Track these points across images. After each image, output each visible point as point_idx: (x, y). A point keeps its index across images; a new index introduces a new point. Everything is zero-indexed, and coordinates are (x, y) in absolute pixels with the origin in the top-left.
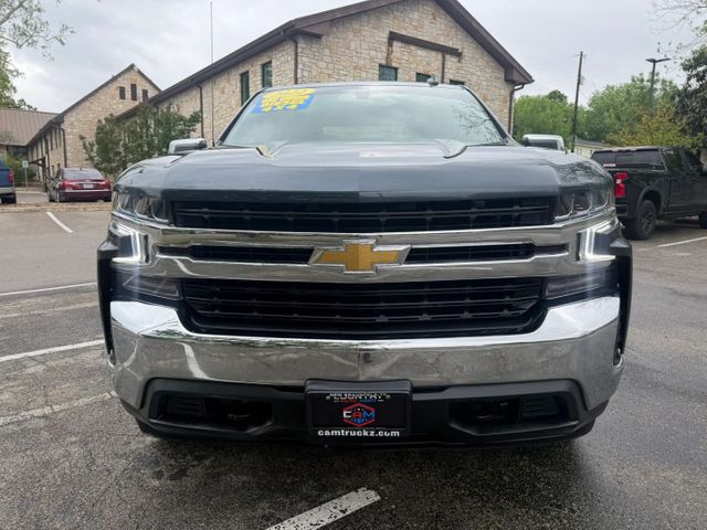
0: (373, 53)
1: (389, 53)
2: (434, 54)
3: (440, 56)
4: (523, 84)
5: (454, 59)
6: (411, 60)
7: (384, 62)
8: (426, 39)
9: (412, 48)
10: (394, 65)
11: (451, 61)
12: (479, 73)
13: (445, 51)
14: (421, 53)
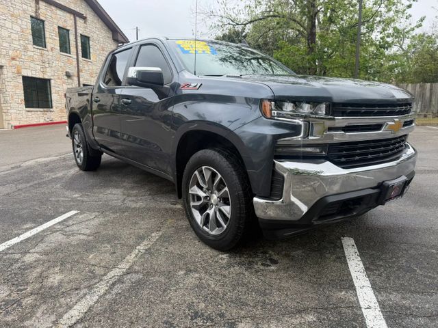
0: (25, 7)
1: (37, 10)
2: (68, 15)
3: (72, 17)
4: (123, 43)
5: (82, 21)
6: (53, 16)
7: (34, 15)
8: (62, 3)
9: (53, 8)
10: (42, 18)
11: (80, 22)
12: (97, 32)
13: (76, 14)
14: (59, 12)
